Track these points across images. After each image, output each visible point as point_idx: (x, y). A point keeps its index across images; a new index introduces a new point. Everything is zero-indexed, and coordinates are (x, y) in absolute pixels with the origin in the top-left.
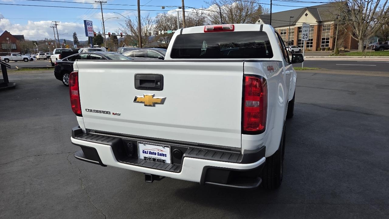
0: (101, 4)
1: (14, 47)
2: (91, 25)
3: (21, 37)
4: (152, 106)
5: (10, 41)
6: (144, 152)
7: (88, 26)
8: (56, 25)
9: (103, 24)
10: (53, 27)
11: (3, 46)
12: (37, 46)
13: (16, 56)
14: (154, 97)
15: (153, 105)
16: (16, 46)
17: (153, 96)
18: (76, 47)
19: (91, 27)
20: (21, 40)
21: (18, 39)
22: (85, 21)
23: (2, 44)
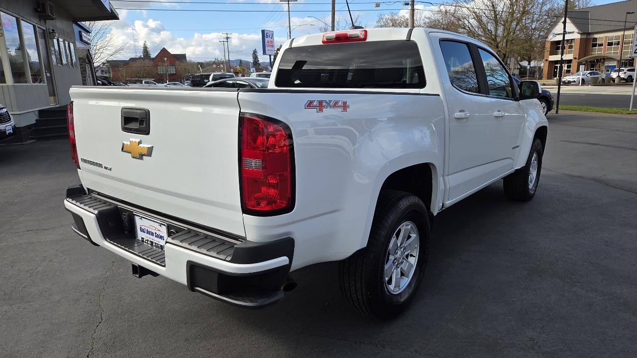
0: (289, 4)
1: (172, 70)
2: (271, 37)
3: (182, 57)
4: (137, 158)
5: (168, 63)
6: (142, 230)
7: (266, 40)
8: (227, 38)
9: (289, 34)
10: (224, 41)
11: (159, 70)
12: (201, 70)
13: (148, 84)
14: (140, 145)
15: (140, 156)
16: (176, 69)
17: (140, 143)
18: (253, 71)
19: (271, 40)
20: (181, 62)
21: (178, 60)
22: (263, 32)
23: (158, 67)
